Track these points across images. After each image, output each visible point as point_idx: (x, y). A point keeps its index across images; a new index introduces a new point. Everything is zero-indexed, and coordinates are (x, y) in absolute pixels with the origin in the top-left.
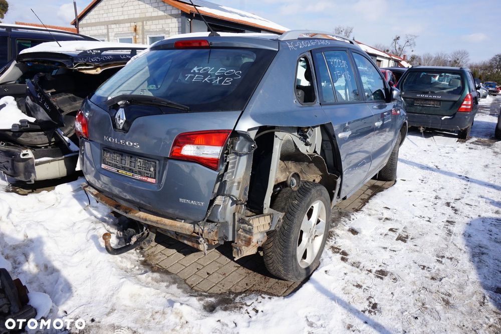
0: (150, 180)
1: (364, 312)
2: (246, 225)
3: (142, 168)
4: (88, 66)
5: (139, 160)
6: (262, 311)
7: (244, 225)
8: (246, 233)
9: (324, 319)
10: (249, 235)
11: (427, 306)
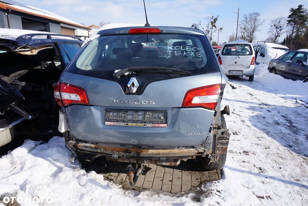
0: (161, 125)
1: (260, 173)
2: (224, 140)
3: (151, 118)
4: (25, 49)
5: (147, 113)
6: (222, 190)
7: (222, 141)
8: (223, 145)
9: (251, 183)
10: (225, 146)
11: (277, 161)
